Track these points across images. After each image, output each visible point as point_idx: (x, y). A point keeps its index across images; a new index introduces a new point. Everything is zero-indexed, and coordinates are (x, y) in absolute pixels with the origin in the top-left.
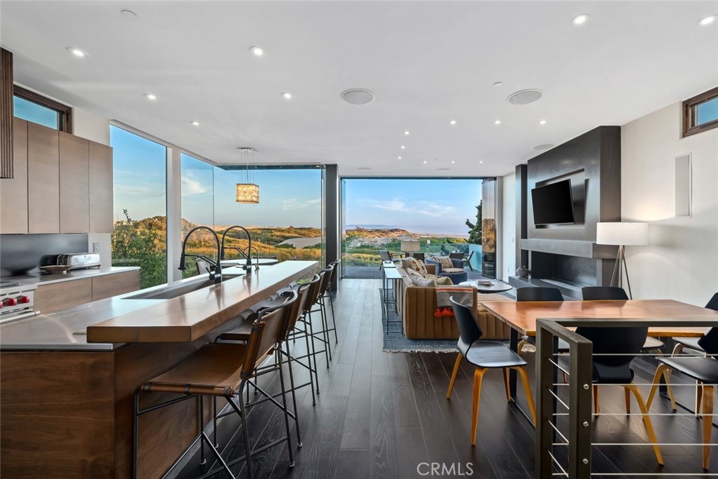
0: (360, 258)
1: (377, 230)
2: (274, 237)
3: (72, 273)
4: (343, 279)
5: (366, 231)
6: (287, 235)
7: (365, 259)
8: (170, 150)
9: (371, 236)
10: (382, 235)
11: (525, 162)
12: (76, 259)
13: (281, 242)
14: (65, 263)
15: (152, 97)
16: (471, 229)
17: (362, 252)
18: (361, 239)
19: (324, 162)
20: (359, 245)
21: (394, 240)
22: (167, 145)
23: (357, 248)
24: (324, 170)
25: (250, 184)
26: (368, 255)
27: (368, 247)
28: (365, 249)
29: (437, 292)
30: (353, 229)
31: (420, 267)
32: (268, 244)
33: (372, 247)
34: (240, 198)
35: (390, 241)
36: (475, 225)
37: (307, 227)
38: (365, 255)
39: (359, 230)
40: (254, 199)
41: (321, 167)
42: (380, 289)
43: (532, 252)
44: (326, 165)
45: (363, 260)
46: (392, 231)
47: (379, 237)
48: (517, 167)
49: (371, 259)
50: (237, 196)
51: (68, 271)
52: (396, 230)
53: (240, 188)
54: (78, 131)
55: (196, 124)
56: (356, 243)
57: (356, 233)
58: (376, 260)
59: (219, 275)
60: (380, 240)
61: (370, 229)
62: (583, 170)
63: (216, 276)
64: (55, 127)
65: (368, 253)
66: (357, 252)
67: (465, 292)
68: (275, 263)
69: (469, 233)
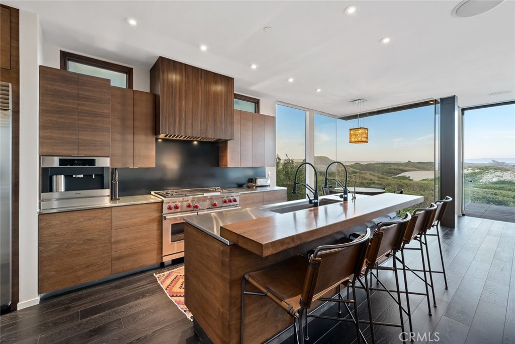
0: (496, 194)
2: (392, 170)
3: (258, 189)
6: (404, 168)
8: (308, 113)
12: (260, 182)
13: (399, 174)
14: (255, 183)
15: (291, 80)
17: (499, 189)
18: (498, 174)
19: (437, 97)
22: (306, 110)
24: (438, 106)
25: (361, 128)
28: (504, 185)
32: (386, 175)
34: (353, 140)
37: (426, 161)
38: (504, 192)
40: (363, 139)
41: (435, 102)
44: (442, 100)
50: (350, 138)
51: (256, 187)
53: (352, 132)
54: (262, 112)
55: (319, 90)
56: (492, 178)
59: (316, 201)
63: (313, 201)
64: (253, 112)
68: (384, 192)
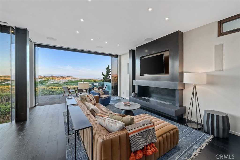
0: (52, 88)
1: (61, 77)
4: (37, 107)
5: (56, 77)
7: (55, 89)
9: (58, 79)
10: (63, 79)
11: (134, 48)
16: (103, 76)
17: (53, 86)
18: (53, 80)
20: (52, 83)
21: (69, 80)
23: (52, 84)
26: (57, 87)
27: (57, 83)
28: (55, 84)
29: (130, 136)
30: (50, 76)
31: (92, 99)
33: (59, 83)
35: (67, 81)
36: (105, 75)
38: (55, 87)
39: (53, 77)
42: (64, 112)
43: (138, 86)
45: (54, 90)
46: (67, 77)
47: (62, 79)
48: (130, 51)
49: (58, 89)
52: (69, 77)
56: (51, 82)
57: (51, 78)
58: (61, 89)
60: (62, 81)
61: (58, 76)
62: (168, 50)
65: (57, 86)
66: (51, 86)
67: (150, 128)
69: (103, 78)
